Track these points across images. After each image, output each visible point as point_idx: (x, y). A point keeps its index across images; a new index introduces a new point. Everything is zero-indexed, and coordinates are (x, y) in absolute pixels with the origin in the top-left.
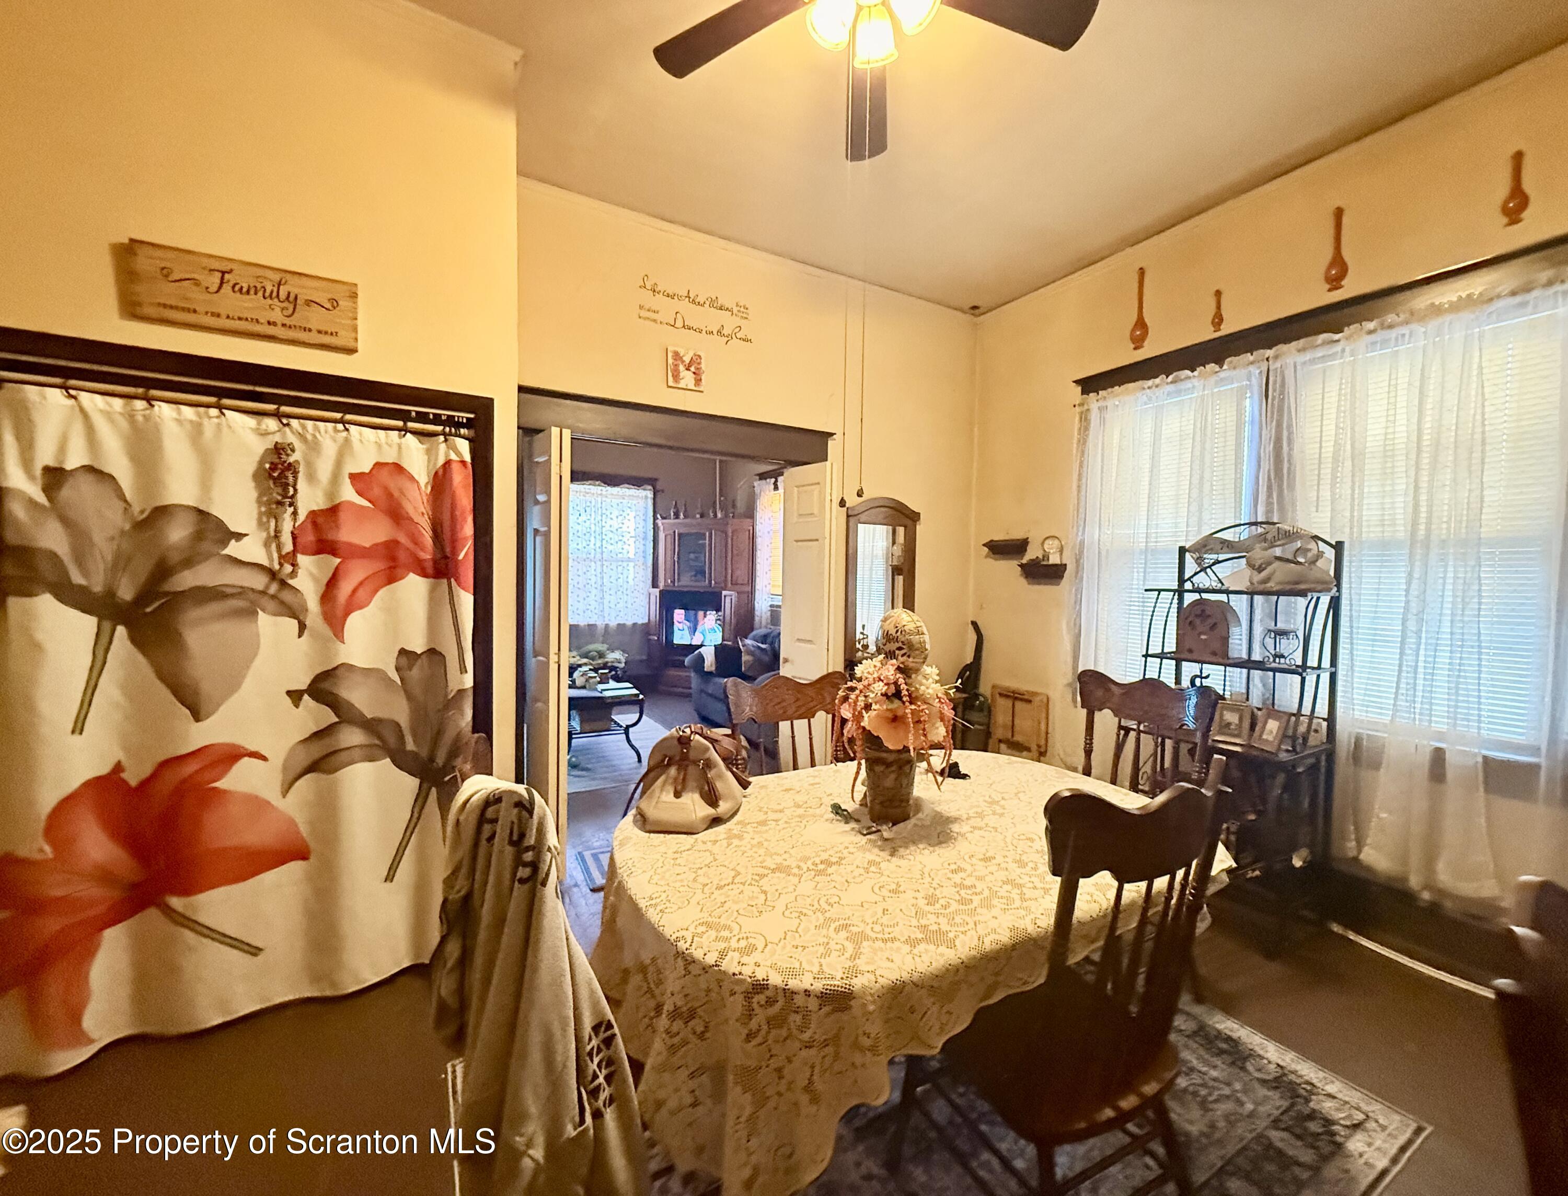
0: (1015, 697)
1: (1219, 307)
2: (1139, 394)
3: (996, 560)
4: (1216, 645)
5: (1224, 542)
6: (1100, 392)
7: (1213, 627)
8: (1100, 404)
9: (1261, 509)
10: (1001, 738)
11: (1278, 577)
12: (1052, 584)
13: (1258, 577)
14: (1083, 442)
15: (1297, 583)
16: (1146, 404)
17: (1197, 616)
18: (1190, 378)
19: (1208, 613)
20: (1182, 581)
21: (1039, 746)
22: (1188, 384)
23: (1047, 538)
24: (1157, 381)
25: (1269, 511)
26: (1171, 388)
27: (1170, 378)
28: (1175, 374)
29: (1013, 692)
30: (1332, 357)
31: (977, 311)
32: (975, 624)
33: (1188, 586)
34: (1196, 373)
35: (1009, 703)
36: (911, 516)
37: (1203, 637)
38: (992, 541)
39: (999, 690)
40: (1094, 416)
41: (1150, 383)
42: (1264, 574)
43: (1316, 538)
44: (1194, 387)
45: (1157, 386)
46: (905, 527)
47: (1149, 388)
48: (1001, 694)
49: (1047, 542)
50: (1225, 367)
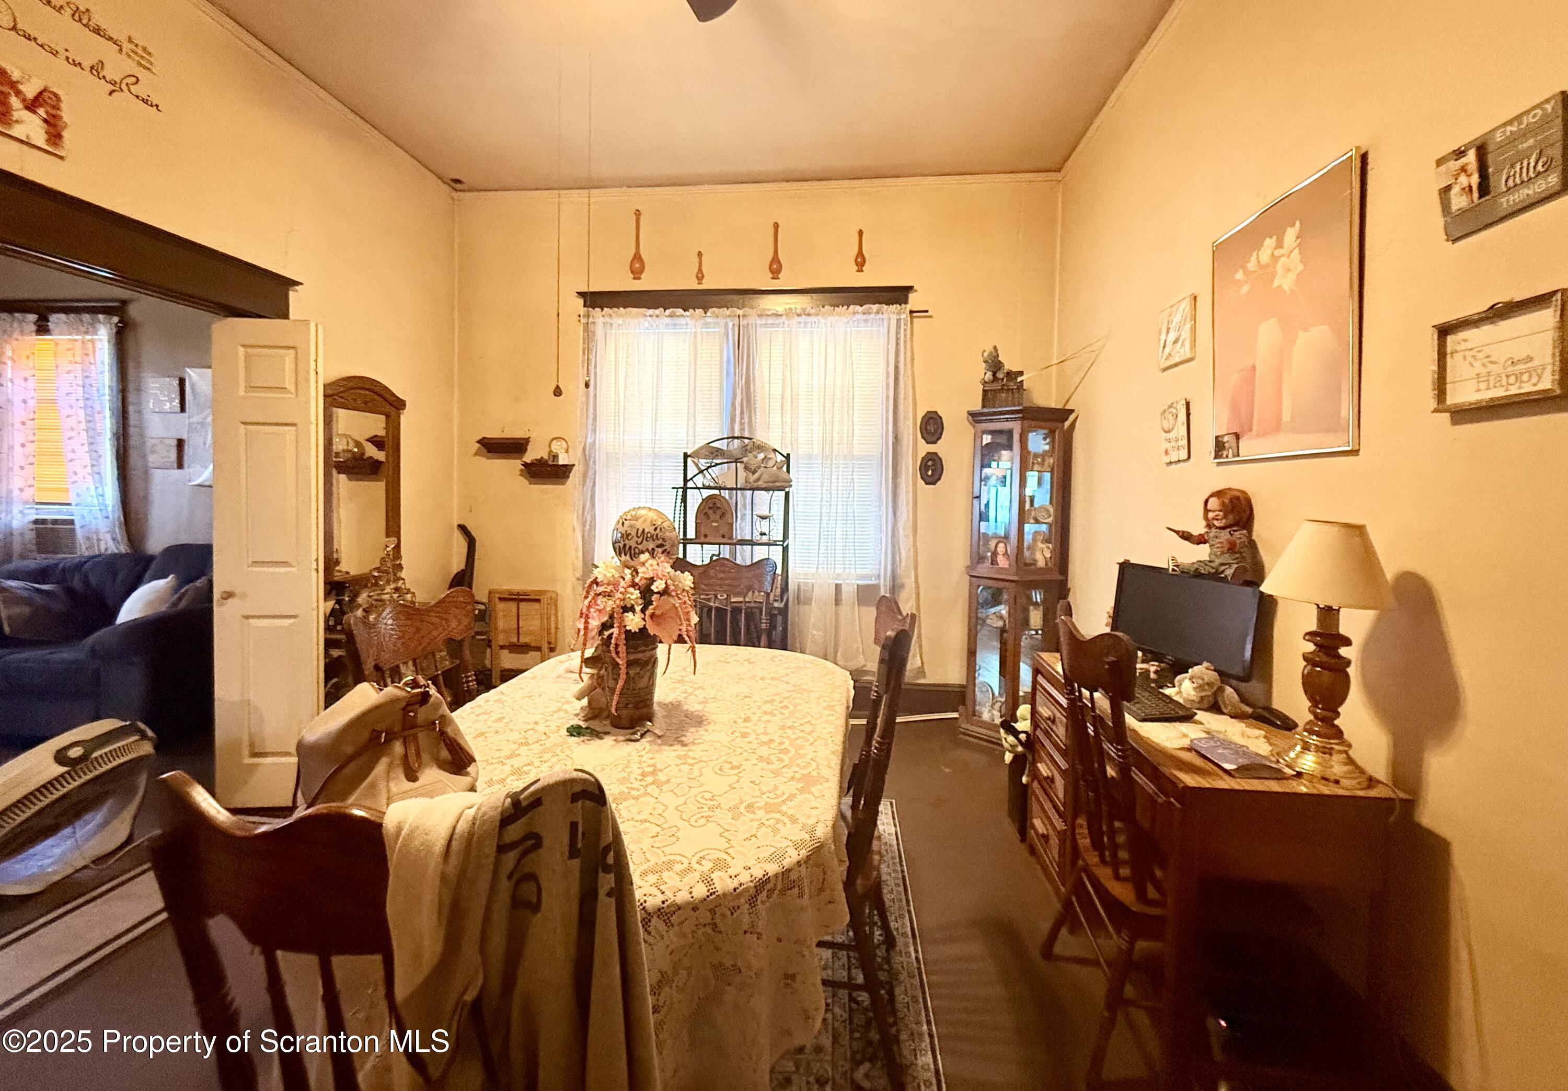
0: (518, 598)
1: (700, 264)
2: (642, 320)
3: (488, 458)
4: (724, 530)
5: (718, 450)
6: (606, 309)
7: (723, 515)
8: (608, 320)
9: (737, 427)
10: (501, 643)
11: (766, 477)
12: (556, 484)
13: (753, 478)
14: (588, 351)
15: (775, 482)
16: (647, 329)
17: (710, 508)
18: (682, 316)
19: (719, 505)
20: (686, 481)
21: (549, 643)
22: (682, 321)
23: (553, 440)
24: (657, 312)
25: (742, 430)
26: (668, 320)
27: (668, 312)
28: (671, 310)
29: (518, 594)
30: (778, 325)
31: (458, 186)
32: (463, 528)
33: (690, 484)
34: (687, 313)
35: (512, 606)
36: (395, 403)
37: (714, 524)
38: (484, 438)
39: (497, 595)
40: (599, 330)
41: (651, 312)
42: (757, 475)
43: (775, 450)
44: (687, 324)
45: (657, 316)
46: (388, 416)
47: (651, 316)
48: (500, 599)
49: (554, 442)
50: (708, 314)
